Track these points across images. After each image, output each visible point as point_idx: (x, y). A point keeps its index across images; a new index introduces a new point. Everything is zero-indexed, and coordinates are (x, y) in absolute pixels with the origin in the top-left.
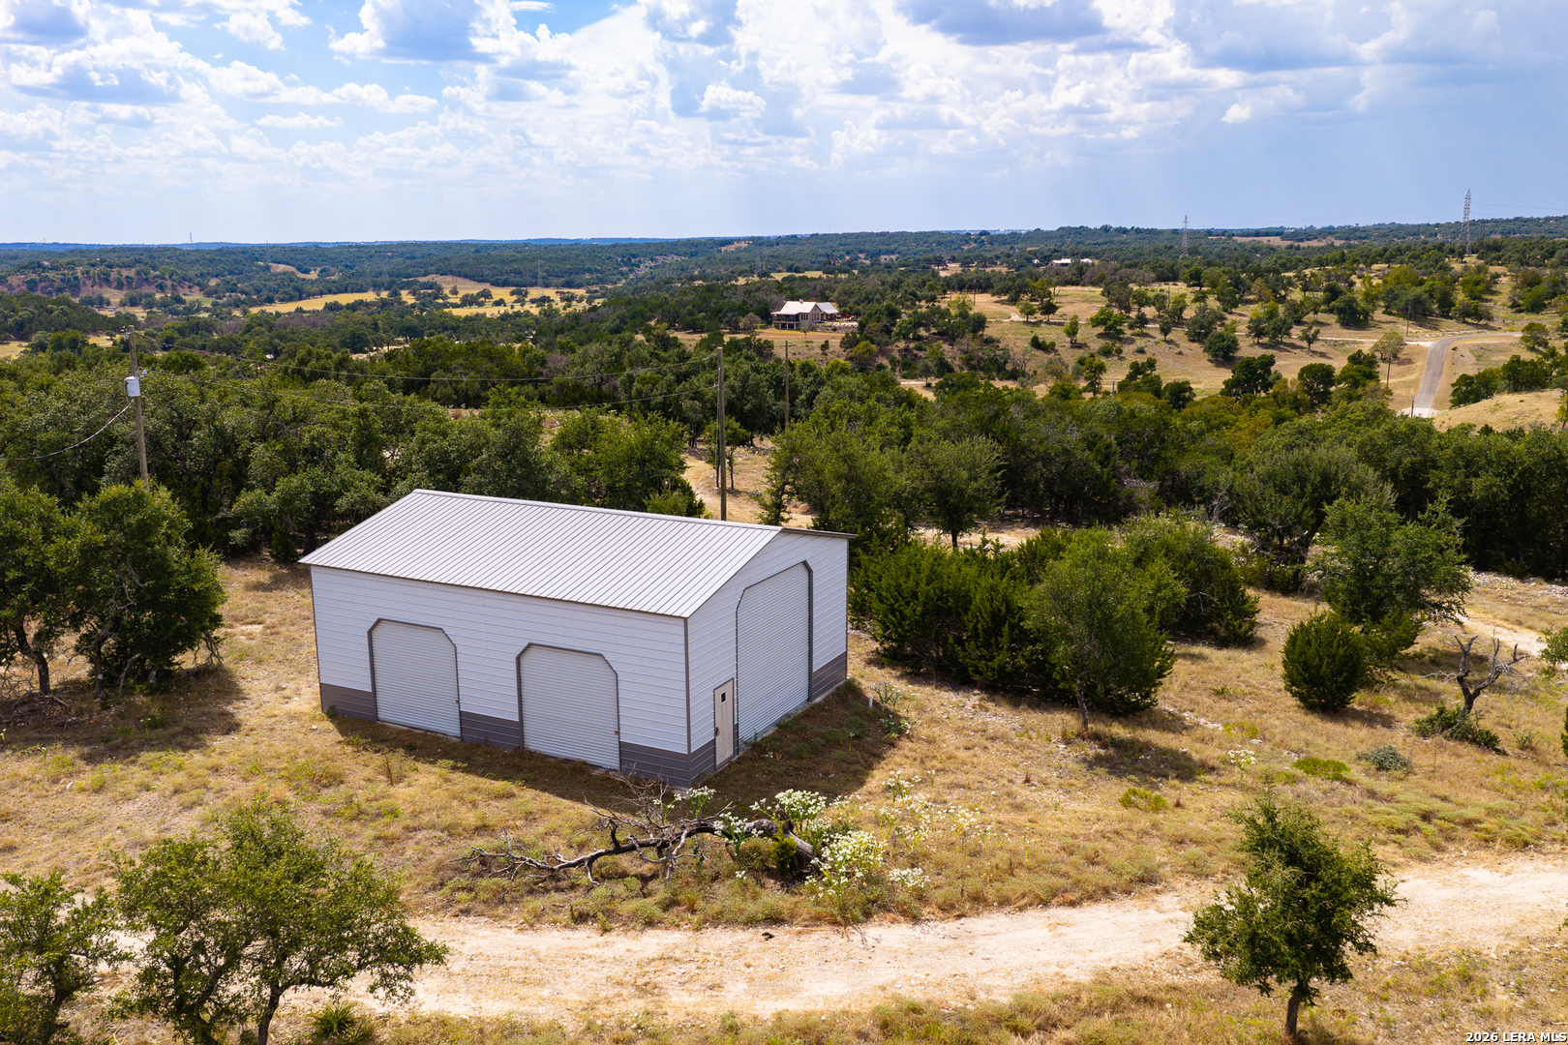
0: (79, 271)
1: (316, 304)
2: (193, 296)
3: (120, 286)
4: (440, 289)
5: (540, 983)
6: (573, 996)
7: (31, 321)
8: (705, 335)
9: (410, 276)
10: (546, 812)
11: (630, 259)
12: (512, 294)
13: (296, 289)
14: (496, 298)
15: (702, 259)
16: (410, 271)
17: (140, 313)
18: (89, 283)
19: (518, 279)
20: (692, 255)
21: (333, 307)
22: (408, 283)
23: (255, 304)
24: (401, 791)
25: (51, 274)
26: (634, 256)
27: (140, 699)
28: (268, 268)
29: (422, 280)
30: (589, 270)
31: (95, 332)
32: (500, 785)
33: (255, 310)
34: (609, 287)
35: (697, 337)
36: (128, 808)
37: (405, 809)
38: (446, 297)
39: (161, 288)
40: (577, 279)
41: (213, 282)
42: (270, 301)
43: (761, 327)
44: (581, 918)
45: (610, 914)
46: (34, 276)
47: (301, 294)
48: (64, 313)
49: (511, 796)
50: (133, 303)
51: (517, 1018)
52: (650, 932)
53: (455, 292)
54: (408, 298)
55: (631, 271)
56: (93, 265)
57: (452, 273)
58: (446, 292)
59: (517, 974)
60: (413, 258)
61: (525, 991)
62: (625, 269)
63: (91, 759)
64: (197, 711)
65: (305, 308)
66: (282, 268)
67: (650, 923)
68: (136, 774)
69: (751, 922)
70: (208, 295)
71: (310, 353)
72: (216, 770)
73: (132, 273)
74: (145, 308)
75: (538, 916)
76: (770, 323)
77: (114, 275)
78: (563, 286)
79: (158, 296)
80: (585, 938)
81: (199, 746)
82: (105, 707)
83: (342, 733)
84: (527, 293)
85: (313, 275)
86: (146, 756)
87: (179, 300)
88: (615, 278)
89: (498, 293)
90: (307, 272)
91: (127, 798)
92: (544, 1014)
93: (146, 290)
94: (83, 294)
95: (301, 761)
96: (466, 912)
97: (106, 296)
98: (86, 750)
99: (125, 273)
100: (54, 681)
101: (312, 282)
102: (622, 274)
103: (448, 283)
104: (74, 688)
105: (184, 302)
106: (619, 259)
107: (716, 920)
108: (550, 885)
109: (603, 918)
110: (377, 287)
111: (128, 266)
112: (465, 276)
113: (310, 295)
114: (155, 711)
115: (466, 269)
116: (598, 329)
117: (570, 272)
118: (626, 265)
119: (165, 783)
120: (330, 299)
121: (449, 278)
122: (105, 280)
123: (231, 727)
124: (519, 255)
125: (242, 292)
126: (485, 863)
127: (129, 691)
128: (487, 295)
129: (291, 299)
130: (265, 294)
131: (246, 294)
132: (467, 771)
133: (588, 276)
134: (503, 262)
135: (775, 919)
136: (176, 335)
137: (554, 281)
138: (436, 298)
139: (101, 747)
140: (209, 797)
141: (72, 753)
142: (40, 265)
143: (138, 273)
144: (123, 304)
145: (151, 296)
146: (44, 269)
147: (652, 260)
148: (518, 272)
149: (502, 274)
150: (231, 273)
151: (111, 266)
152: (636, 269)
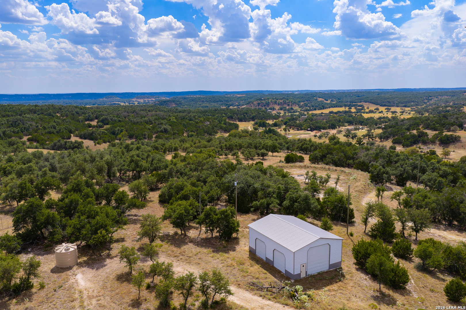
0: (270, 100)
1: (326, 111)
2: (296, 108)
3: (279, 105)
4: (363, 107)
5: (250, 303)
6: (253, 306)
7: (255, 116)
8: (437, 132)
9: (356, 103)
10: (269, 278)
11: (428, 98)
12: (386, 109)
13: (323, 106)
14: (380, 111)
15: (455, 98)
16: (356, 101)
17: (282, 112)
18: (272, 104)
19: (389, 104)
20: (452, 96)
21: (331, 112)
22: (355, 105)
23: (311, 110)
24: (252, 269)
25: (263, 101)
26: (430, 97)
27: (224, 242)
28: (317, 99)
29: (359, 104)
30: (413, 102)
31: (269, 119)
32: (265, 271)
33: (310, 112)
34: (419, 107)
35: (434, 132)
36: (215, 261)
37: (249, 272)
38: (365, 110)
39: (288, 105)
40: (408, 104)
41: (302, 104)
42: (315, 109)
43: (459, 130)
44: (261, 296)
45: (264, 296)
46: (260, 102)
47: (324, 108)
48: (263, 114)
49: (266, 274)
50: (281, 109)
51: (244, 306)
52: (269, 301)
53: (368, 108)
54: (353, 110)
55: (428, 102)
56: (273, 99)
57: (368, 102)
58: (365, 108)
59: (248, 301)
60: (358, 96)
61: (247, 303)
62: (426, 101)
63: (213, 252)
64: (231, 246)
65: (324, 112)
66: (321, 99)
67: (269, 300)
68: (218, 255)
69: (283, 304)
70: (300, 107)
71: (304, 143)
72: (228, 258)
73: (282, 101)
74: (284, 111)
75: (256, 294)
76: (462, 129)
77: (278, 102)
78: (404, 107)
79: (287, 107)
80: (260, 299)
81: (228, 253)
82: (219, 242)
83: (249, 255)
84: (390, 109)
85: (329, 102)
86: (220, 253)
87: (292, 109)
88: (422, 104)
89: (382, 109)
90: (327, 100)
91: (215, 260)
92: (248, 307)
93: (285, 106)
94: (270, 107)
95: (241, 259)
96: (247, 290)
97: (275, 107)
98: (213, 250)
99: (280, 101)
100: (214, 236)
101: (328, 104)
102: (425, 103)
103: (367, 105)
104: (216, 237)
105: (293, 109)
106: (425, 98)
107: (278, 302)
108: (261, 290)
109: (263, 297)
110: (346, 106)
111: (281, 99)
112: (372, 103)
113: (326, 108)
114: (225, 245)
115: (373, 101)
116: (402, 128)
117: (406, 102)
118: (427, 100)
119: (221, 258)
120: (332, 109)
121: (367, 103)
122: (276, 103)
123: (234, 250)
124: (391, 97)
125: (309, 107)
126: (254, 284)
127: (223, 240)
128: (377, 109)
129: (321, 109)
130: (314, 108)
131: (310, 107)
132: (262, 268)
133: (412, 103)
134: (385, 99)
135: (287, 305)
136: (288, 121)
137: (400, 105)
138: (362, 110)
139: (216, 249)
140: (225, 262)
141: (211, 250)
142: (261, 99)
143: (283, 101)
144: (279, 110)
145: (285, 108)
146: (262, 100)
147: (437, 98)
148: (389, 102)
149: (384, 102)
150: (307, 101)
151: (277, 99)
152: (430, 101)
